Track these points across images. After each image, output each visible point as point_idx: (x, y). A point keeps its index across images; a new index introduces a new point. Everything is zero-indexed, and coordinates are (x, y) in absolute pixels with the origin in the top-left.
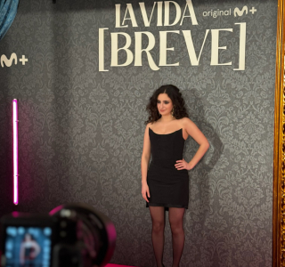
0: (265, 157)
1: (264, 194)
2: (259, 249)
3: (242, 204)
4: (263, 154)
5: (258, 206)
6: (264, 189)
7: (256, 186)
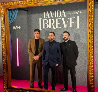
0: (85, 52)
1: (85, 62)
2: (84, 77)
4: (84, 51)
5: (84, 65)
6: (85, 61)
7: (83, 60)
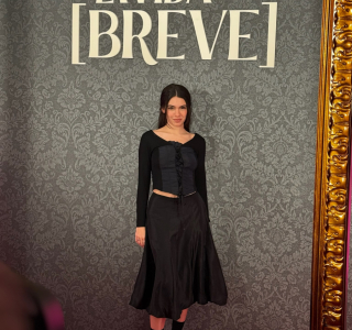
0: (299, 188)
3: (267, 251)
4: (297, 182)
5: (289, 254)
6: (298, 231)
